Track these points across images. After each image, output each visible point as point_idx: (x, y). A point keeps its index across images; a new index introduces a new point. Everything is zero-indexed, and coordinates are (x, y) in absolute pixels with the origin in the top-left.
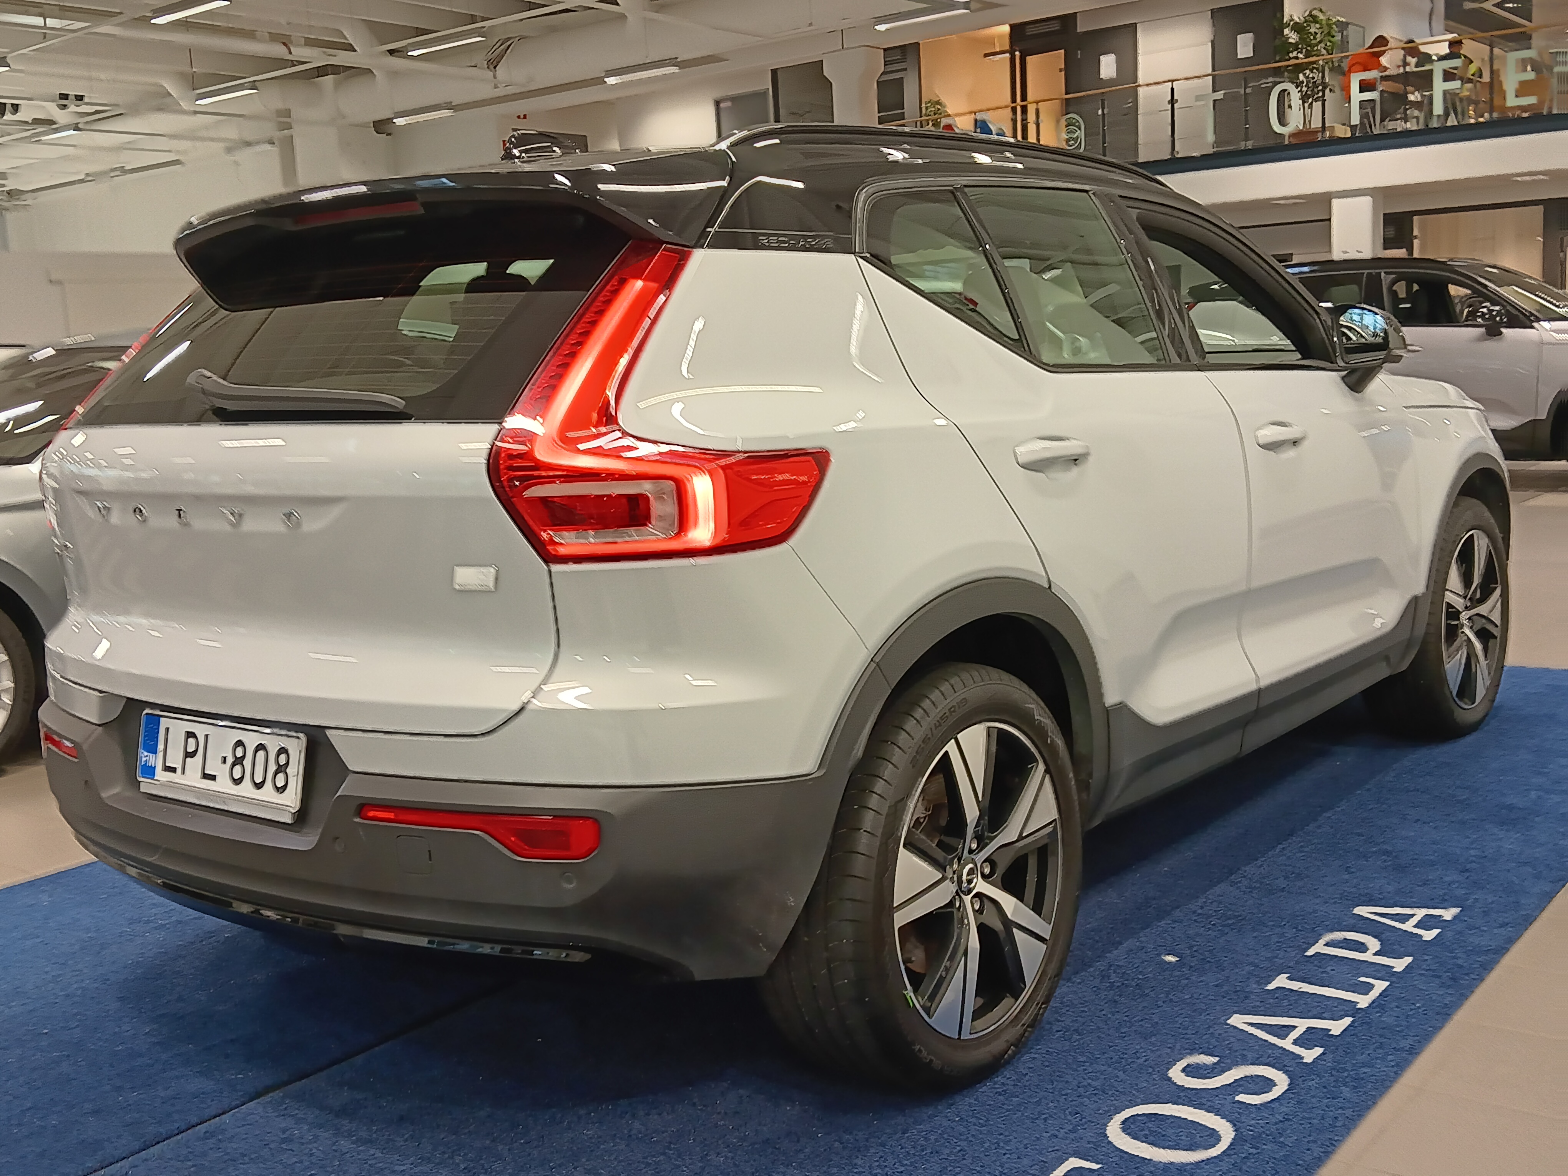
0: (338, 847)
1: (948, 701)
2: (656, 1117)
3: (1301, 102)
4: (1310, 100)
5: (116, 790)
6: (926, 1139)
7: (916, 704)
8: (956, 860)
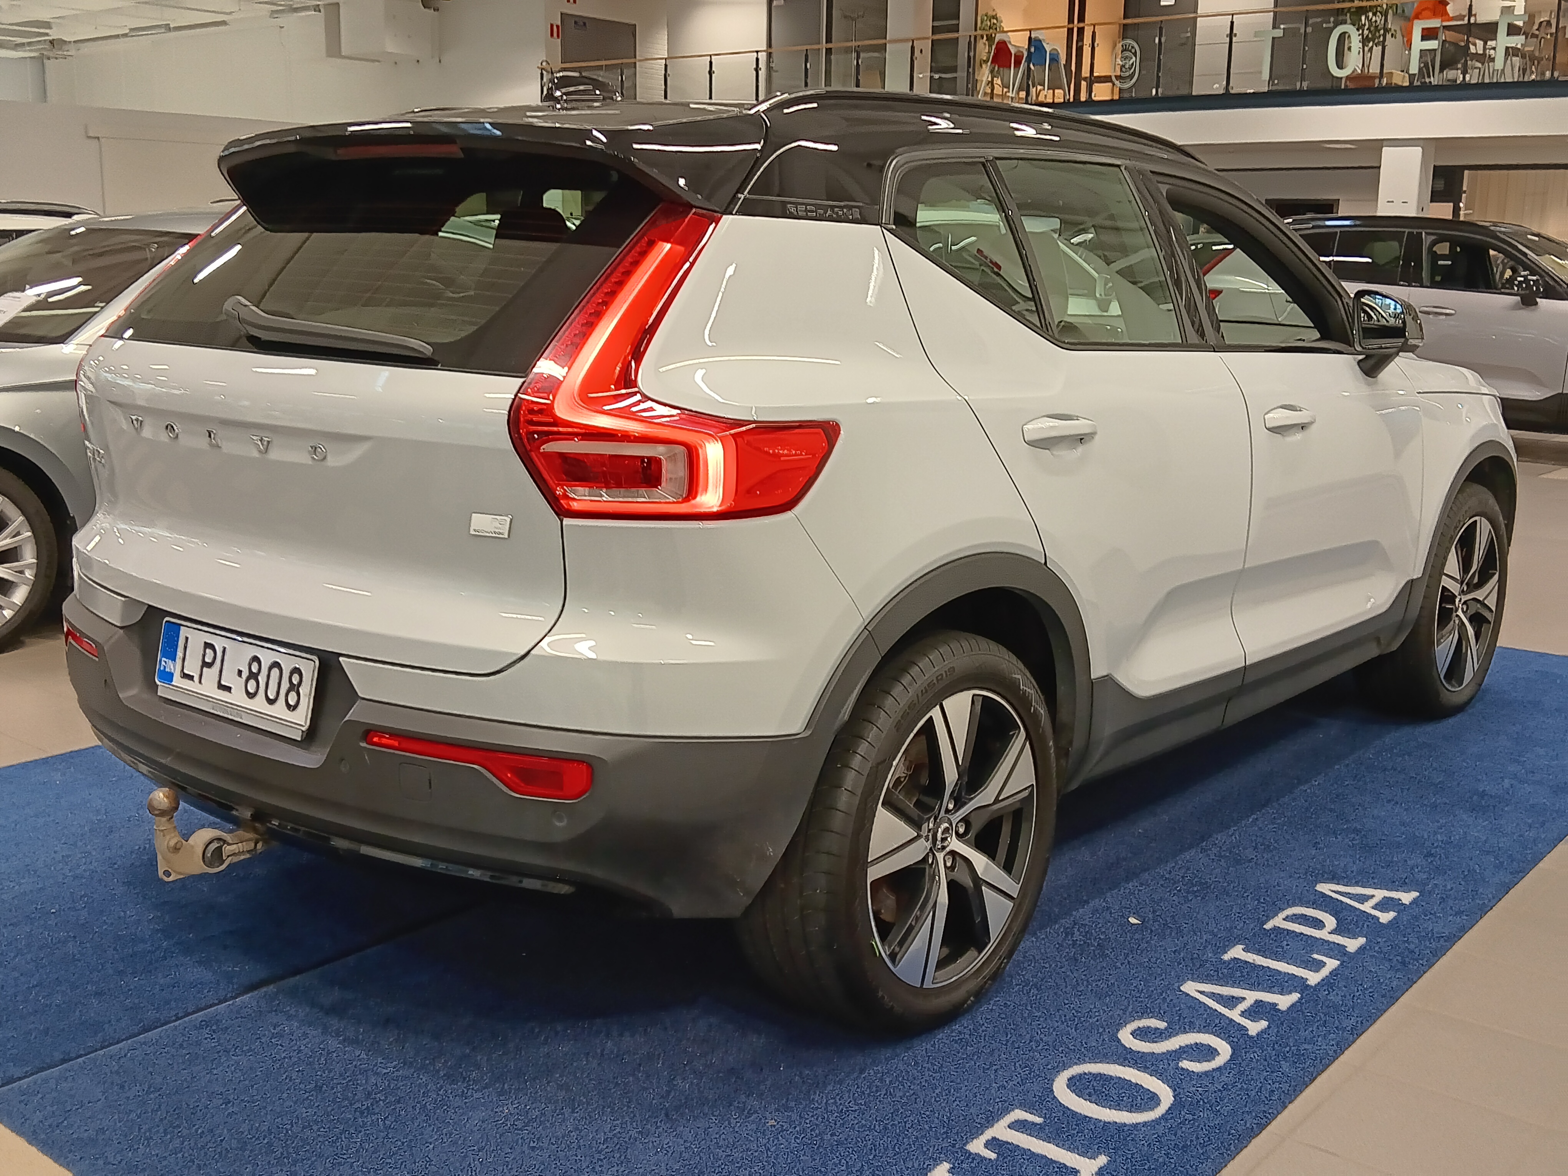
0: (344, 768)
1: (936, 669)
2: (629, 1039)
3: (1361, 45)
4: (1371, 44)
5: (133, 692)
6: (881, 1080)
7: (905, 670)
8: (932, 819)
